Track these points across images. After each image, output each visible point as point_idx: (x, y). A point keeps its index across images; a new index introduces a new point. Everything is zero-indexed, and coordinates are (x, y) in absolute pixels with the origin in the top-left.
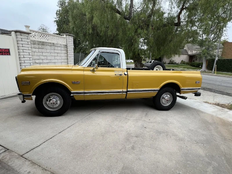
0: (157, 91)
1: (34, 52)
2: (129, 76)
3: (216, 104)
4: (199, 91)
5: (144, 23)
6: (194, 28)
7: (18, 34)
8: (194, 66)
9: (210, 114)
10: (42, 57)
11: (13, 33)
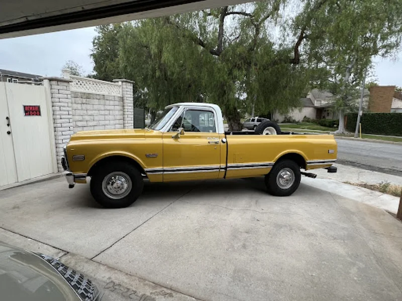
0: (271, 167)
1: (75, 110)
2: (228, 144)
3: (361, 185)
4: (334, 165)
5: (242, 61)
6: (322, 65)
7: (54, 83)
8: (325, 126)
9: (351, 200)
10: (87, 118)
11: (46, 82)
